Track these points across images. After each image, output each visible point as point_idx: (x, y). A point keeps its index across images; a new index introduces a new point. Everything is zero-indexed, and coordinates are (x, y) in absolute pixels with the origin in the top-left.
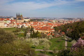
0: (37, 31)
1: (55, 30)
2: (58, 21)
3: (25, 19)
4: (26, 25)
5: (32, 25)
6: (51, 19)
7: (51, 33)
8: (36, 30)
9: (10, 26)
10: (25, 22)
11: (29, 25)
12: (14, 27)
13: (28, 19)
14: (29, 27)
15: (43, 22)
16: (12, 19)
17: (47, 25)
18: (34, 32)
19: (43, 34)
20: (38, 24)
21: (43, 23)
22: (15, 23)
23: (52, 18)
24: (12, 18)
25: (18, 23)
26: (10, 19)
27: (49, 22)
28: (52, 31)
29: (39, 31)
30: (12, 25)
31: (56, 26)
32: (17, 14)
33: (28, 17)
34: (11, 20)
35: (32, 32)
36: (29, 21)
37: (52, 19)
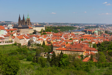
0: (62, 53)
1: (99, 50)
2: (104, 32)
3: (36, 26)
4: (37, 39)
5: (49, 39)
6: (89, 27)
7: (89, 56)
8: (58, 51)
9: (6, 42)
10: (35, 32)
11: (45, 39)
12: (13, 43)
13: (43, 26)
14: (44, 43)
15: (74, 33)
16: (11, 28)
17: (82, 40)
18: (54, 55)
19: (74, 58)
20: (63, 37)
21: (73, 35)
22: (15, 35)
23: (93, 25)
24: (11, 26)
25: (21, 34)
26: (6, 28)
27: (87, 33)
28: (93, 52)
29: (64, 53)
30: (10, 39)
31: (101, 41)
32: (20, 18)
33: (41, 24)
34: (9, 28)
35: (50, 54)
36: (44, 31)
37: (92, 27)
